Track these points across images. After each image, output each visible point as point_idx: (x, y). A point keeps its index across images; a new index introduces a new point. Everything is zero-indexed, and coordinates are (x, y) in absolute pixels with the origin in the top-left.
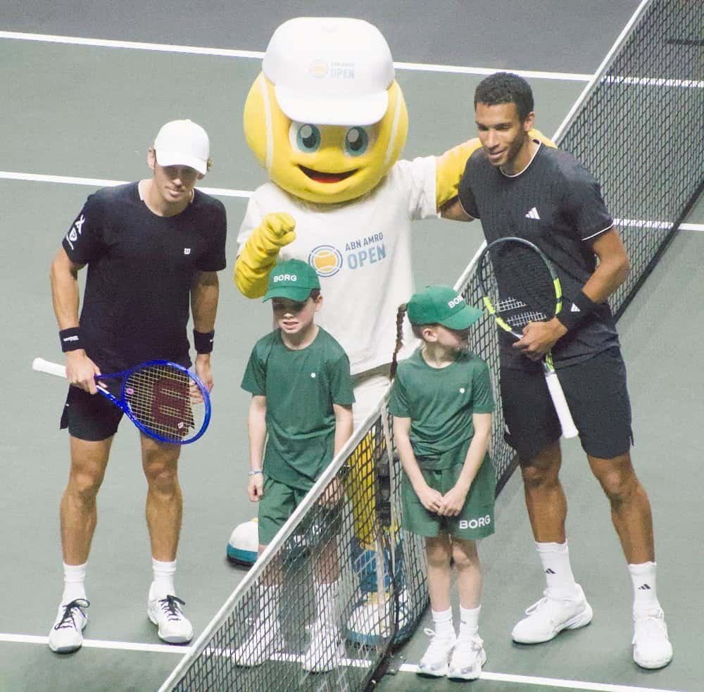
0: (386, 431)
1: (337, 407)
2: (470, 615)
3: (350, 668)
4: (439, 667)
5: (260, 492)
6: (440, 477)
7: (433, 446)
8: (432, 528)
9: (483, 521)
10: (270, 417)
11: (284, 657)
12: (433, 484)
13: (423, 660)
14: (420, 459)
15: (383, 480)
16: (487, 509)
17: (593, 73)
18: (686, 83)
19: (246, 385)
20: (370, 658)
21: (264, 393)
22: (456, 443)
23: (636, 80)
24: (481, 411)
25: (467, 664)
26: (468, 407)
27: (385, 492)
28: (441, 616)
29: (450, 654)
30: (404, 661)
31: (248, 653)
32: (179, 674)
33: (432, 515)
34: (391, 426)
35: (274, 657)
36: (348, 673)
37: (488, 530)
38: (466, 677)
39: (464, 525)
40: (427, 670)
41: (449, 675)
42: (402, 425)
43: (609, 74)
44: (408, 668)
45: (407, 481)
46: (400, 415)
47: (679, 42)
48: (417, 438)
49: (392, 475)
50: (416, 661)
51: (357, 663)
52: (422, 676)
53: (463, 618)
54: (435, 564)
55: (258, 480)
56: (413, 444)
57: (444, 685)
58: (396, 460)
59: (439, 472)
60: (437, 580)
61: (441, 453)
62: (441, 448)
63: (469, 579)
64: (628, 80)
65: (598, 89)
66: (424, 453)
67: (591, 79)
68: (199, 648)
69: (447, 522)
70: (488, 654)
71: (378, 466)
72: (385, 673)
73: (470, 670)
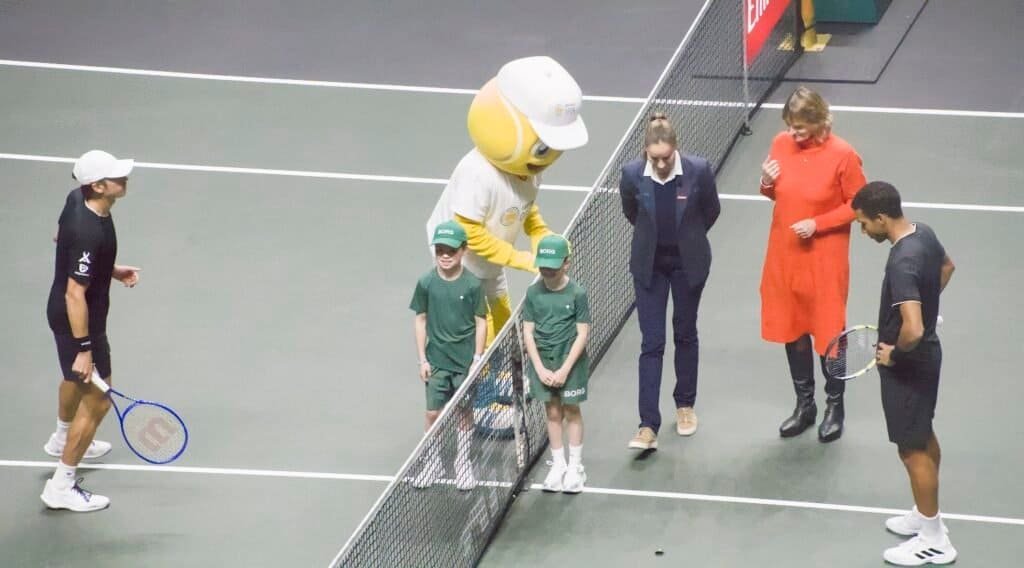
0: (519, 334)
1: (477, 318)
2: (576, 451)
3: (498, 487)
4: (556, 484)
5: (430, 374)
6: (552, 361)
7: (548, 341)
8: (547, 396)
9: (580, 392)
10: (429, 327)
11: (443, 481)
12: (549, 367)
13: (546, 481)
14: (540, 350)
15: (517, 366)
16: (583, 384)
17: (647, 97)
18: (706, 103)
19: (412, 307)
20: (511, 481)
21: (426, 311)
22: (564, 340)
23: (674, 102)
24: (582, 322)
25: (574, 482)
26: (574, 317)
27: (519, 373)
28: (557, 453)
29: (563, 477)
30: (534, 482)
31: (423, 479)
32: (387, 494)
33: (547, 388)
34: (522, 330)
35: (437, 481)
36: (497, 491)
37: (583, 398)
38: (575, 490)
39: (567, 394)
40: (549, 488)
41: (563, 490)
42: (529, 327)
43: (658, 97)
44: (536, 486)
45: (531, 366)
46: (528, 320)
47: (700, 77)
48: (538, 336)
49: (523, 361)
50: (541, 482)
51: (503, 484)
52: (546, 491)
53: (571, 453)
54: (551, 419)
55: (426, 366)
56: (536, 340)
57: (558, 497)
58: (526, 352)
59: (552, 359)
60: (554, 429)
61: (552, 346)
62: (552, 343)
63: (574, 429)
64: (669, 102)
65: (651, 108)
66: (542, 345)
67: (645, 101)
68: (400, 477)
69: (555, 391)
70: (588, 476)
71: (514, 356)
72: (520, 491)
73: (576, 486)
